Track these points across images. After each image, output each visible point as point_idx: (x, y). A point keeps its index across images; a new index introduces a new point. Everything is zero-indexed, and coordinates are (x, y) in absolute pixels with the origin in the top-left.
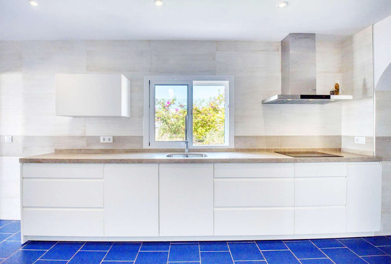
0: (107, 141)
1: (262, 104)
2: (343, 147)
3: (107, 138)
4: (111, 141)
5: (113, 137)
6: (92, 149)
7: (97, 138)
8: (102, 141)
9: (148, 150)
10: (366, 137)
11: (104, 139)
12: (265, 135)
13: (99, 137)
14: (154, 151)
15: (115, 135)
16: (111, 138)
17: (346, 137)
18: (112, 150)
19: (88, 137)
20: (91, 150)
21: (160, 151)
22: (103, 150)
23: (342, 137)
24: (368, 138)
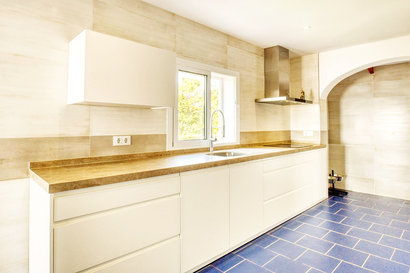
0: (122, 143)
1: (255, 102)
2: (292, 139)
3: (123, 139)
4: (129, 143)
5: (132, 137)
6: (101, 158)
7: (108, 139)
8: (115, 143)
9: (173, 152)
10: (313, 131)
11: (119, 140)
12: (256, 131)
13: (111, 137)
14: (179, 153)
15: (133, 134)
16: (129, 138)
17: (294, 131)
18: (130, 156)
19: (93, 138)
20: (99, 159)
21: (185, 152)
22: (118, 157)
23: (291, 131)
24: (315, 132)
